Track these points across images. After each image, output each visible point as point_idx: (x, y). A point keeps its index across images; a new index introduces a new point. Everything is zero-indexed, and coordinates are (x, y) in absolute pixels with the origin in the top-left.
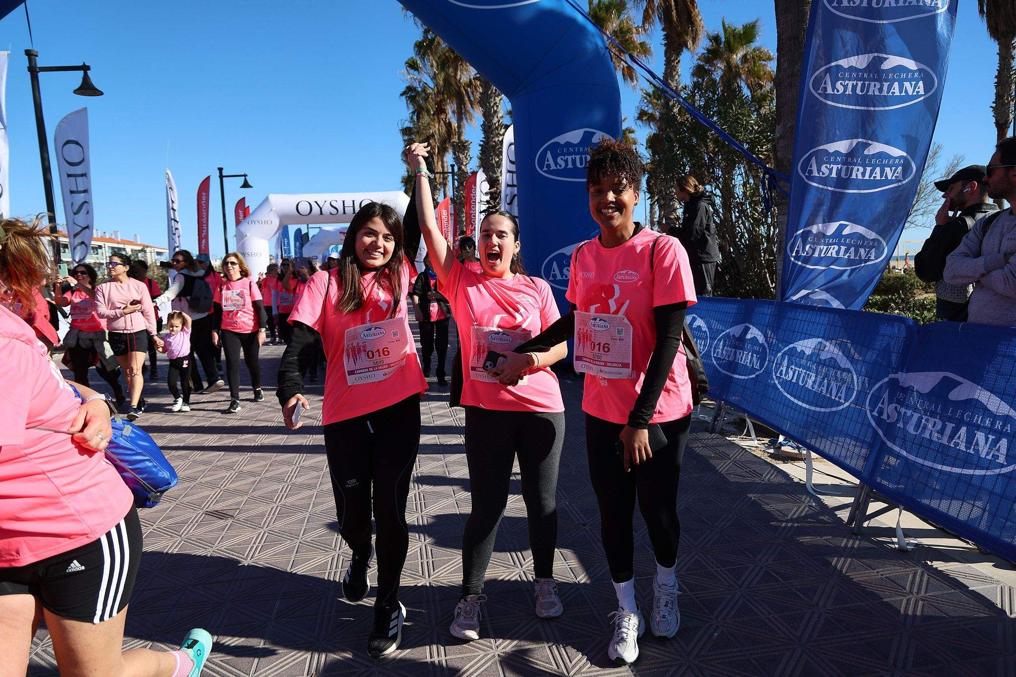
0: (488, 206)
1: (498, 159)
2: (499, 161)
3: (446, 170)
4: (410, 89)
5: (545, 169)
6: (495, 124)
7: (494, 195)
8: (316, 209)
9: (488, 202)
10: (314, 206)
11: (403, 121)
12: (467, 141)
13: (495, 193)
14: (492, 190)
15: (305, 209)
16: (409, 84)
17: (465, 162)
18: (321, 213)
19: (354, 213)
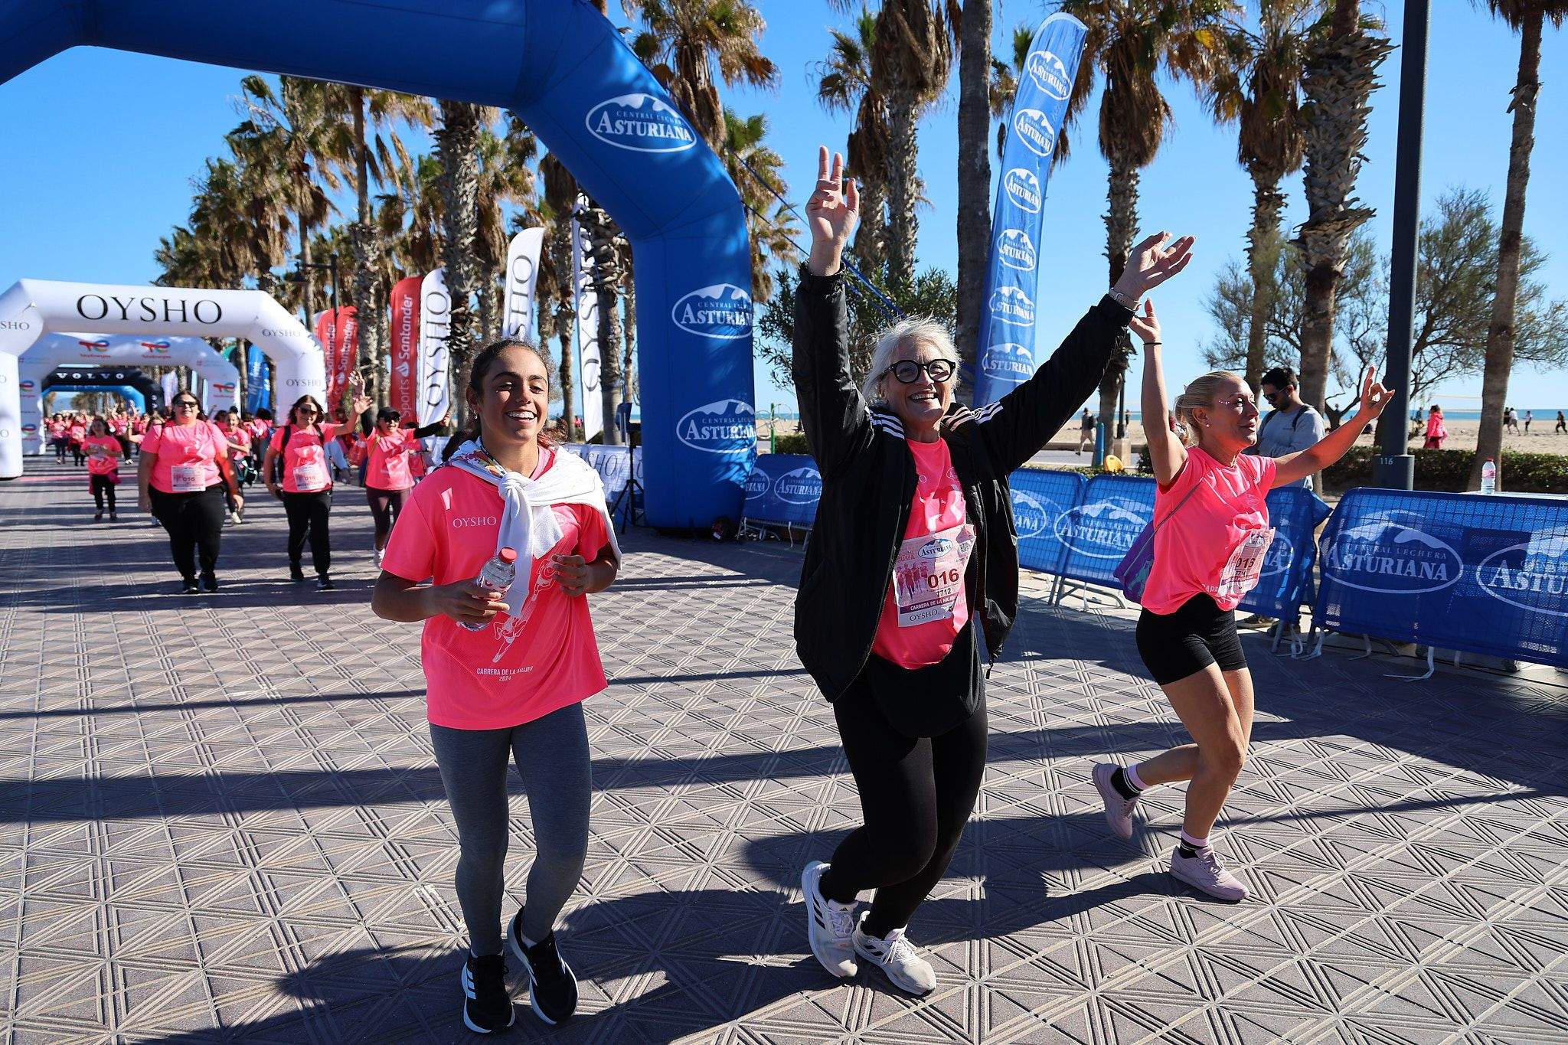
1: (466, 269)
4: (247, 126)
5: (683, 322)
7: (461, 317)
8: (114, 310)
10: (112, 304)
13: (463, 314)
14: (461, 310)
15: (93, 307)
16: (246, 120)
17: (372, 257)
18: (124, 317)
19: (184, 320)
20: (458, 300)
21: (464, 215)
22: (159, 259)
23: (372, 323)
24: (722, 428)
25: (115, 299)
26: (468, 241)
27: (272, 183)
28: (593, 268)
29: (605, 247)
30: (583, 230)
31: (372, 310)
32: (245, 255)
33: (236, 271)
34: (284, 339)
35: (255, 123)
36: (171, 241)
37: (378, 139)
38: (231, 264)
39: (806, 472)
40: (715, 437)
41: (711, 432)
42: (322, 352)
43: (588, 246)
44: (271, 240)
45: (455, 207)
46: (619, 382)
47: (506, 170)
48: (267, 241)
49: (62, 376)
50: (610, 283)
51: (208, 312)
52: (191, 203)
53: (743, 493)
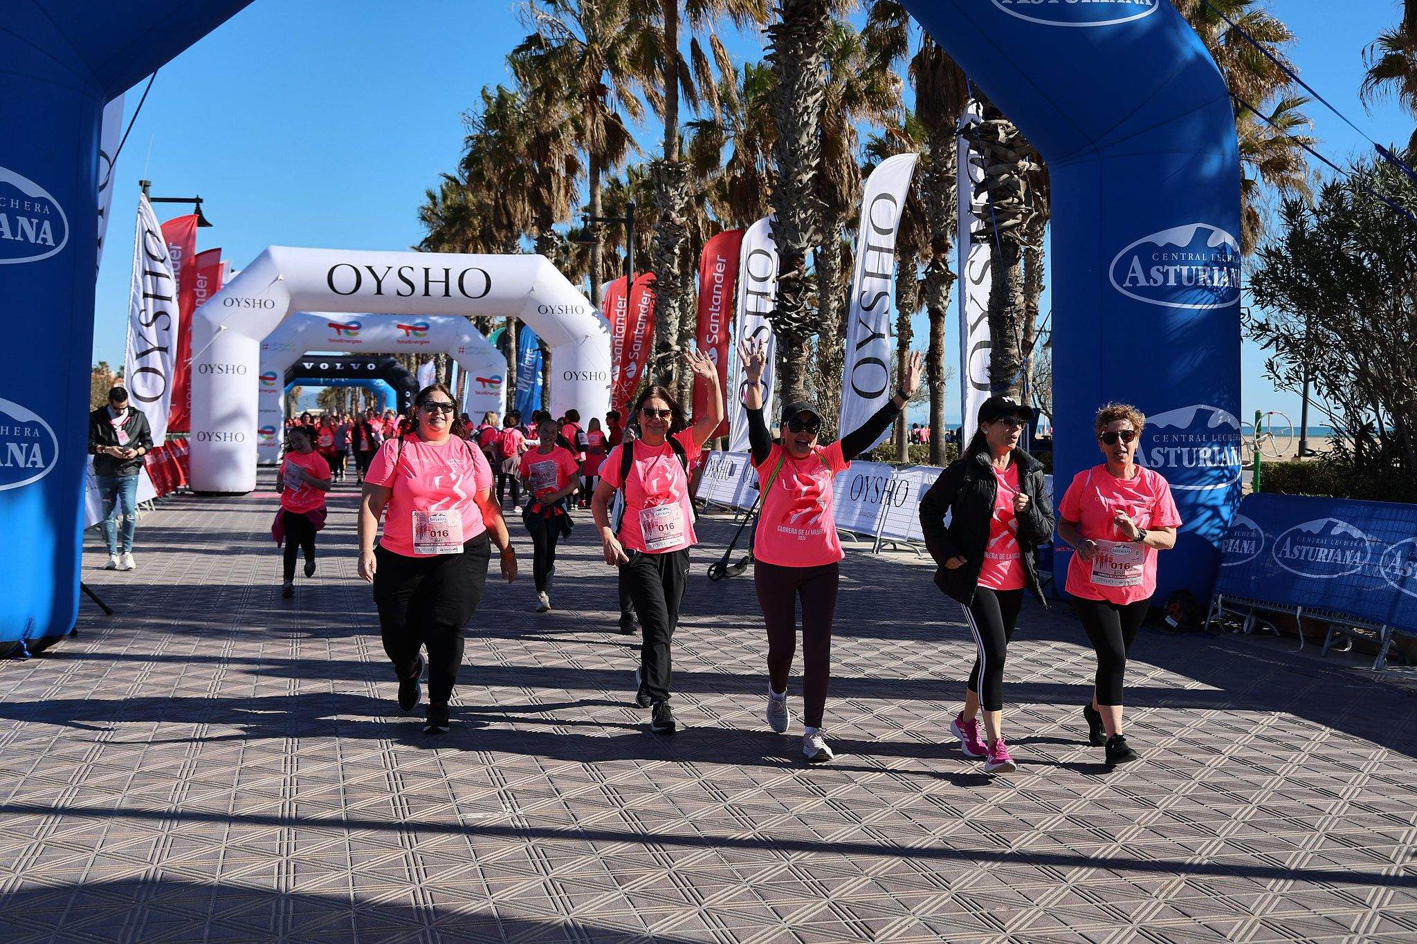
1: (803, 216)
4: (534, 40)
5: (1127, 284)
7: (792, 284)
8: (368, 282)
10: (366, 275)
13: (795, 279)
14: (791, 274)
15: (345, 279)
16: (532, 33)
17: (679, 204)
18: (379, 292)
19: (447, 294)
20: (789, 259)
21: (804, 140)
22: (424, 218)
23: (674, 295)
24: (1185, 450)
25: (370, 268)
26: (806, 177)
27: (561, 112)
28: (985, 208)
29: (1006, 176)
30: (972, 152)
31: (675, 277)
32: (523, 209)
33: (512, 231)
34: (563, 316)
35: (544, 35)
36: (438, 194)
37: (694, 44)
38: (505, 222)
39: (1331, 526)
40: (1173, 464)
41: (1166, 456)
42: (608, 336)
43: (980, 175)
44: (554, 188)
45: (793, 129)
46: (1017, 377)
47: (863, 77)
48: (549, 189)
49: (308, 366)
50: (1011, 228)
51: (475, 283)
52: (461, 144)
53: (1219, 555)
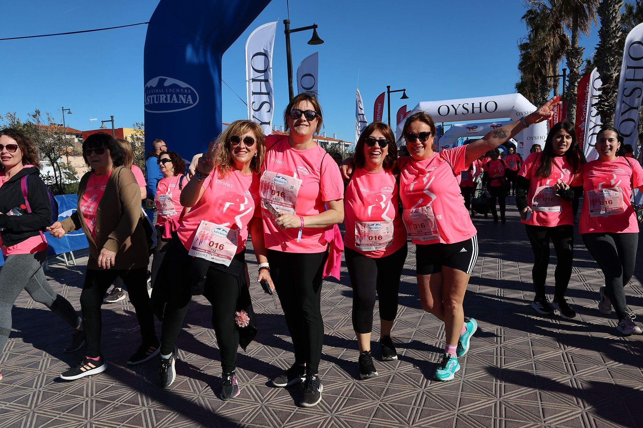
0: (599, 99)
2: (613, 60)
3: (557, 74)
4: (530, 12)
6: (613, 28)
7: (607, 90)
8: (452, 109)
9: (600, 96)
10: (451, 108)
11: (522, 39)
12: (579, 48)
13: (608, 88)
14: (605, 86)
15: (444, 110)
16: (530, 8)
18: (456, 114)
19: (481, 112)
25: (452, 106)
35: (534, 9)
44: (547, 68)
51: (491, 107)
